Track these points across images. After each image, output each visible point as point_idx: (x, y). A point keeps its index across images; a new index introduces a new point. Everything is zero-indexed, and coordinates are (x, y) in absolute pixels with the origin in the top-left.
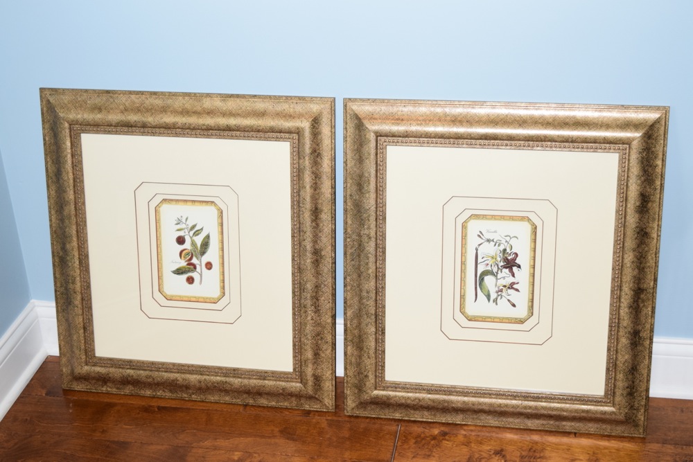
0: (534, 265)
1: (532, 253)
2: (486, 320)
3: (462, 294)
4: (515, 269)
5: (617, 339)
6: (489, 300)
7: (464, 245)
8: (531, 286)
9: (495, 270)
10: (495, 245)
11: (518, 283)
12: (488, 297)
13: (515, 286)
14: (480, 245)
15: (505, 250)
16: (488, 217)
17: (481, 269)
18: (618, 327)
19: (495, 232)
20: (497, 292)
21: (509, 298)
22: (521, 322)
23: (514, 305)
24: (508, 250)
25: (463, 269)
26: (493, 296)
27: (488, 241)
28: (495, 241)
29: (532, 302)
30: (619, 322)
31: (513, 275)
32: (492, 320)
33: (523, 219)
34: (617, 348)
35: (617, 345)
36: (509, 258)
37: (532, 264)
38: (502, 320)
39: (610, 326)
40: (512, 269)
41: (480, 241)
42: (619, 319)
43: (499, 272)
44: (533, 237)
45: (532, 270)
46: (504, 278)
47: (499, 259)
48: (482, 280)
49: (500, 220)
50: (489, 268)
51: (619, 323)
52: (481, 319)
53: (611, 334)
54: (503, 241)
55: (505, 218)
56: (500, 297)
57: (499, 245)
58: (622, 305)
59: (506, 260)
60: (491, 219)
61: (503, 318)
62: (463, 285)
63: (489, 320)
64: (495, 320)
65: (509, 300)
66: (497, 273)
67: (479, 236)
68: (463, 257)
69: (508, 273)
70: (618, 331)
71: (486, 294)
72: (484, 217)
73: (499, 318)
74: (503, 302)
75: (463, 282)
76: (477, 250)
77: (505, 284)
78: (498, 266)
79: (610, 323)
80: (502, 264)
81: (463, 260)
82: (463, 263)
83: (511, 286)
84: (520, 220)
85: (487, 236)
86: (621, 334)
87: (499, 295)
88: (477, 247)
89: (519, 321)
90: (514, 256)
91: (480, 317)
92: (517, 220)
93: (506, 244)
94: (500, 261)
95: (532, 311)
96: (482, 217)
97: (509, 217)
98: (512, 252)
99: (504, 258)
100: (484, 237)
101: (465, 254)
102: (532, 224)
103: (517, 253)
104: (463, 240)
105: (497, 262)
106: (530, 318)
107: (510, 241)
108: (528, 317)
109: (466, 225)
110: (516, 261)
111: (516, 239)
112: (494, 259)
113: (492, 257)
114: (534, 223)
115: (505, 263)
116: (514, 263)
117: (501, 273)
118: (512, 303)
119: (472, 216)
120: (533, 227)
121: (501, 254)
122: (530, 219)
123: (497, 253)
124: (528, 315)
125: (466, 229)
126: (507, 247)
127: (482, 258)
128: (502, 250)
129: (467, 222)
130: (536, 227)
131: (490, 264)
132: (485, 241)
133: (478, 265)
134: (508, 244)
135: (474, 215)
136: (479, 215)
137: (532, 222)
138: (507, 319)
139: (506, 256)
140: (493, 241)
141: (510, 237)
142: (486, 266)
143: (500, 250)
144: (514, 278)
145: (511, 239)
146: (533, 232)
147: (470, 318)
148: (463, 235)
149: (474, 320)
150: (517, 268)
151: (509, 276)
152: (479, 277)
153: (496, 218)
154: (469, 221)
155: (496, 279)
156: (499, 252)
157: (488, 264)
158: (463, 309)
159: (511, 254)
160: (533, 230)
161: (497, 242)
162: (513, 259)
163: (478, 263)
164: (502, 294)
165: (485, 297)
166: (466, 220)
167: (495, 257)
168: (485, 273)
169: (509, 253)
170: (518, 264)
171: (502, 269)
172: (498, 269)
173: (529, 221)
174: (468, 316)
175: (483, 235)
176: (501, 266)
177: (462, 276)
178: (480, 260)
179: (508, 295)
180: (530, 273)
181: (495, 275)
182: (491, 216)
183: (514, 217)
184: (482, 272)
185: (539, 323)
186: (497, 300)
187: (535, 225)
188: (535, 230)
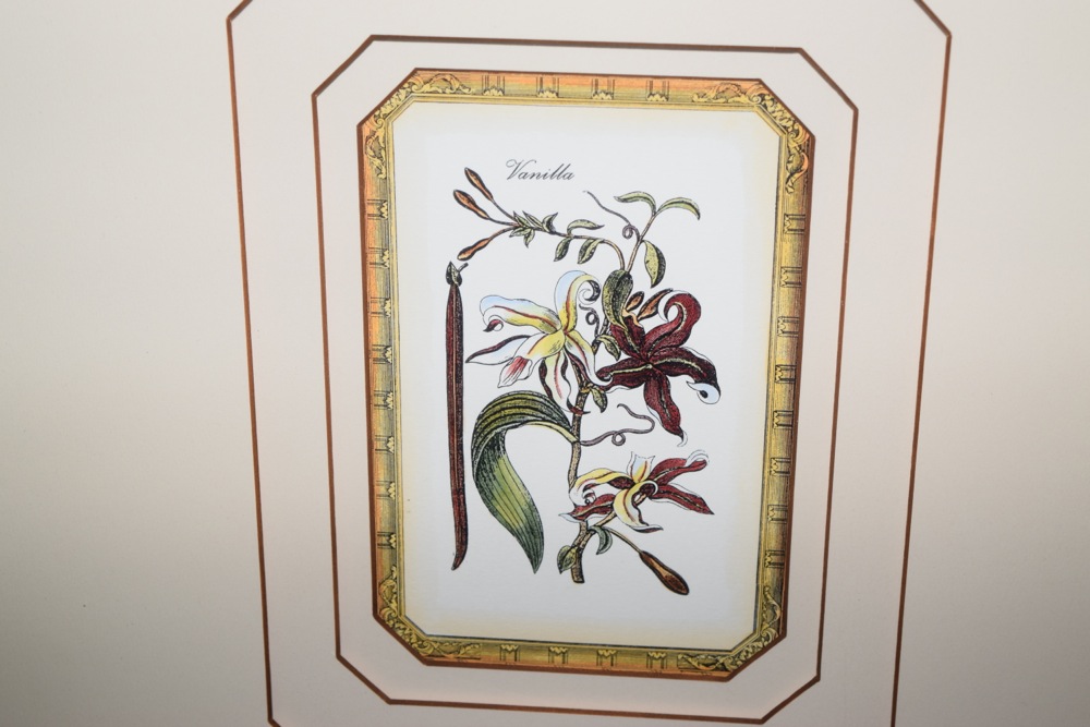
0: (796, 367)
1: (786, 295)
2: (526, 657)
3: (382, 526)
4: (681, 388)
6: (535, 557)
7: (375, 254)
8: (778, 482)
9: (566, 390)
10: (562, 252)
11: (698, 466)
12: (531, 539)
13: (683, 482)
14: (469, 252)
15: (621, 280)
16: (512, 84)
17: (482, 386)
19: (562, 173)
20: (580, 514)
21: (646, 543)
23: (677, 584)
24: (641, 283)
25: (379, 385)
26: (559, 533)
27: (522, 226)
28: (560, 225)
29: (783, 565)
31: (673, 424)
32: (558, 658)
33: (727, 93)
36: (648, 325)
37: (783, 358)
38: (611, 661)
40: (664, 388)
41: (473, 228)
43: (590, 404)
44: (791, 203)
45: (781, 392)
46: (619, 437)
47: (586, 332)
48: (490, 446)
49: (588, 100)
50: (533, 384)
52: (494, 656)
54: (612, 230)
55: (622, 88)
56: (594, 542)
57: (586, 254)
59: (627, 337)
60: (534, 97)
61: (620, 650)
62: (381, 475)
63: (542, 658)
64: (574, 660)
65: (646, 558)
66: (578, 410)
67: (463, 198)
68: (377, 324)
69: (641, 407)
71: (520, 525)
72: (493, 84)
73: (593, 649)
74: (614, 568)
75: (381, 461)
76: (454, 279)
77: (622, 470)
78: (580, 370)
80: (605, 359)
81: (378, 338)
82: (378, 357)
83: (661, 482)
84: (709, 104)
85: (515, 197)
87: (590, 532)
88: (458, 264)
89: (707, 665)
90: (673, 312)
91: (487, 646)
92: (696, 98)
93: (627, 246)
94: (596, 344)
95: (778, 612)
96: (476, 83)
97: (644, 82)
98: (665, 292)
99: (614, 328)
100: (495, 204)
101: (387, 308)
102: (784, 123)
103: (695, 300)
104: (372, 224)
105: (575, 351)
106: (765, 649)
107: (649, 225)
108: (755, 644)
109: (380, 133)
110: (688, 345)
111: (689, 214)
112: (561, 333)
113: (544, 321)
114: (797, 120)
115: (624, 356)
116: (676, 354)
117: (603, 410)
118: (665, 573)
119: (416, 80)
120: (793, 145)
121: (597, 306)
122: (771, 92)
123: (572, 298)
124: (756, 636)
125: (380, 158)
126: (631, 265)
127: (490, 328)
128: (602, 282)
129: (386, 116)
130: (812, 140)
131: (536, 358)
132: (504, 231)
133: (465, 366)
134: (637, 247)
135: (428, 75)
136: (457, 75)
137: (788, 115)
138: (639, 654)
139: (626, 314)
140: (548, 226)
141: (654, 207)
142: (514, 371)
143: (590, 282)
144: (678, 438)
145: (655, 214)
146: (792, 174)
147: (430, 652)
148: (371, 194)
149: (451, 657)
150: (691, 380)
151: (646, 425)
152: (475, 432)
153: (563, 89)
154: (398, 109)
155: (573, 443)
156: (589, 294)
157: (523, 362)
158: (394, 605)
159: (657, 305)
160: (789, 162)
161: (575, 232)
162: (669, 334)
163: (466, 356)
164: (607, 526)
165: (514, 539)
166: (378, 108)
167: (564, 321)
168: (507, 412)
169: (645, 300)
170: (700, 361)
171: (608, 388)
172: (581, 386)
173: (770, 109)
174: (419, 639)
175: (488, 195)
176: (601, 374)
177: (374, 427)
178: (474, 339)
179: (644, 527)
180: (771, 413)
181: (565, 419)
182: (533, 78)
183: (673, 82)
184: (493, 404)
185: (817, 679)
186: (579, 557)
187: (802, 130)
188: (802, 158)
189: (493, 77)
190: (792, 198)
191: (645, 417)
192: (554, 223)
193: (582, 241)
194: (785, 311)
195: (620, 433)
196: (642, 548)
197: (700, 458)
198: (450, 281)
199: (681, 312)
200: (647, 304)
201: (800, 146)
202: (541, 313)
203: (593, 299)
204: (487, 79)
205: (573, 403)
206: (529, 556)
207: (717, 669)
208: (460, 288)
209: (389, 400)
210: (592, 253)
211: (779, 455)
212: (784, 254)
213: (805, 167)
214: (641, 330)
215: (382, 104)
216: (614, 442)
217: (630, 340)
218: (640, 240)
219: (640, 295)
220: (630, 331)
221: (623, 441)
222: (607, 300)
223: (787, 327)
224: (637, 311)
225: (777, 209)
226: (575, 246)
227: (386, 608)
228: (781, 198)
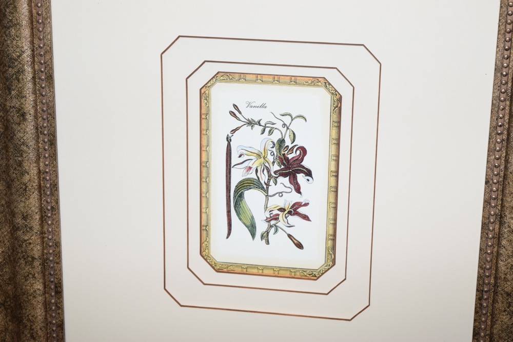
0: (337, 172)
1: (334, 147)
2: (250, 271)
3: (204, 223)
4: (301, 178)
5: (493, 315)
6: (253, 235)
7: (204, 131)
8: (332, 210)
9: (264, 178)
10: (263, 132)
11: (306, 205)
12: (252, 229)
13: (301, 210)
14: (234, 131)
15: (281, 141)
16: (248, 77)
17: (238, 176)
18: (495, 293)
19: (263, 106)
20: (268, 220)
21: (290, 231)
22: (314, 276)
23: (299, 246)
24: (288, 142)
25: (204, 175)
26: (261, 227)
27: (251, 123)
28: (262, 123)
29: (334, 240)
30: (496, 283)
31: (298, 190)
32: (260, 271)
33: (314, 82)
34: (492, 333)
35: (492, 326)
36: (290, 156)
37: (333, 168)
38: (278, 272)
39: (480, 290)
40: (295, 178)
41: (235, 123)
42: (496, 278)
43: (272, 183)
44: (335, 117)
45: (333, 179)
46: (281, 194)
47: (270, 158)
48: (240, 197)
49: (272, 83)
50: (253, 176)
51: (496, 285)
52: (239, 270)
53: (481, 304)
54: (279, 125)
55: (282, 78)
56: (273, 230)
57: (271, 132)
58: (502, 251)
59: (284, 160)
60: (255, 81)
61: (281, 268)
62: (204, 205)
63: (255, 271)
64: (266, 272)
65: (290, 236)
66: (268, 185)
67: (232, 113)
68: (204, 154)
69: (288, 184)
70: (495, 301)
71: (248, 224)
72: (242, 77)
73: (272, 268)
74: (279, 239)
75: (204, 200)
76: (229, 140)
77: (282, 206)
78: (269, 171)
79: (478, 285)
80: (276, 167)
81: (204, 159)
82: (204, 165)
83: (294, 210)
84: (309, 85)
85: (248, 114)
86: (499, 305)
87: (271, 226)
88: (230, 135)
89: (310, 275)
90: (298, 152)
91: (237, 266)
92: (305, 83)
93: (283, 130)
94: (274, 162)
95: (333, 256)
96: (237, 77)
97: (289, 77)
98: (296, 146)
99: (279, 157)
100: (242, 115)
101: (207, 149)
102: (332, 92)
103: (305, 149)
104: (203, 121)
105: (267, 165)
106: (329, 269)
107: (290, 124)
108: (326, 267)
109: (207, 92)
110: (303, 164)
111: (303, 120)
112: (262, 158)
113: (257, 154)
114: (336, 91)
115: (282, 167)
116: (299, 166)
117: (276, 185)
118: (296, 242)
119: (219, 75)
120: (335, 99)
121: (274, 150)
122: (328, 82)
123: (266, 147)
124: (326, 265)
125: (207, 100)
126: (285, 135)
127: (240, 156)
128: (275, 142)
129: (209, 87)
130: (341, 97)
131: (254, 167)
132: (245, 124)
133: (232, 169)
134: (287, 130)
135: (222, 74)
136: (231, 74)
137: (334, 89)
138: (287, 270)
139: (283, 153)
140: (259, 123)
141: (292, 118)
142: (248, 171)
143: (272, 142)
144: (300, 195)
145: (292, 120)
146: (335, 108)
147: (218, 268)
148: (203, 111)
149: (225, 270)
150: (304, 175)
151: (290, 190)
152: (235, 191)
153: (263, 80)
154: (213, 85)
155: (266, 196)
156: (272, 146)
157: (250, 168)
158: (207, 251)
159: (293, 150)
160: (334, 104)
161: (267, 125)
162: (297, 160)
163: (232, 165)
164: (277, 225)
165: (247, 228)
166: (206, 84)
167: (264, 155)
168: (245, 185)
169: (289, 148)
170: (307, 169)
171: (277, 177)
172: (269, 177)
173: (328, 87)
174: (215, 263)
175: (240, 113)
176: (275, 172)
177: (202, 189)
178: (235, 160)
179: (289, 225)
180: (330, 187)
181: (263, 187)
182: (255, 76)
183: (298, 78)
184: (241, 182)
185: (345, 279)
186: (268, 235)
187: (338, 94)
188: (338, 103)
189: (242, 75)
190: (335, 116)
191: (289, 188)
192: (261, 122)
193: (269, 129)
194: (333, 153)
195: (281, 193)
196: (288, 233)
197: (307, 202)
198: (227, 140)
199: (300, 152)
200: (290, 150)
201: (337, 99)
202: (256, 152)
203: (273, 147)
204: (240, 75)
205: (266, 182)
206: (252, 235)
207: (313, 276)
208: (231, 143)
209: (207, 180)
210: (272, 132)
211: (332, 201)
212: (333, 134)
213: (339, 106)
214: (288, 158)
215: (208, 83)
216: (279, 196)
217: (284, 161)
218: (288, 128)
219: (288, 146)
220: (285, 158)
221: (282, 195)
222: (277, 148)
223: (334, 158)
224: (286, 152)
225: (330, 119)
226: (267, 130)
227: (204, 252)
228: (332, 116)
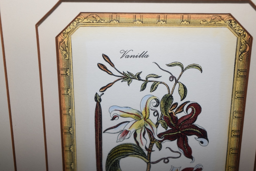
0: (240, 131)
1: (237, 102)
4: (192, 140)
7: (64, 91)
9: (145, 142)
10: (144, 88)
11: (199, 170)
14: (104, 89)
15: (168, 98)
16: (123, 18)
19: (144, 55)
24: (177, 99)
25: (67, 143)
27: (127, 77)
28: (143, 77)
33: (215, 19)
36: (179, 116)
37: (235, 127)
40: (186, 140)
41: (107, 79)
43: (155, 147)
44: (241, 65)
45: (234, 141)
46: (166, 160)
47: (153, 119)
48: (114, 165)
49: (155, 24)
50: (131, 140)
54: (165, 78)
55: (170, 19)
57: (154, 88)
60: (132, 23)
66: (150, 150)
67: (101, 66)
68: (66, 118)
69: (176, 148)
72: (114, 18)
76: (98, 99)
78: (151, 134)
80: (161, 129)
81: (66, 124)
82: (67, 132)
84: (208, 25)
88: (100, 94)
90: (190, 110)
92: (202, 22)
93: (171, 84)
94: (157, 124)
96: (107, 18)
97: (179, 16)
98: (187, 102)
99: (165, 118)
100: (115, 68)
101: (70, 112)
102: (239, 32)
103: (199, 105)
104: (63, 78)
105: (149, 127)
107: (180, 76)
109: (66, 40)
110: (196, 123)
111: (198, 71)
112: (143, 120)
113: (136, 115)
114: (245, 30)
115: (169, 128)
116: (191, 127)
117: (160, 149)
119: (82, 17)
120: (243, 41)
121: (158, 109)
122: (234, 19)
123: (148, 106)
125: (66, 51)
126: (173, 92)
127: (113, 119)
128: (160, 99)
129: (68, 33)
130: (251, 38)
131: (132, 130)
132: (119, 80)
133: (104, 135)
134: (175, 84)
135: (86, 15)
136: (99, 15)
137: (241, 28)
139: (170, 112)
140: (138, 77)
141: (182, 68)
142: (123, 135)
143: (155, 99)
144: (190, 160)
145: (183, 71)
146: (242, 53)
148: (62, 66)
150: (197, 137)
151: (178, 155)
152: (107, 160)
153: (145, 20)
154: (73, 30)
155: (147, 163)
156: (155, 104)
157: (127, 132)
159: (183, 108)
160: (241, 48)
161: (149, 79)
162: (188, 119)
163: (103, 130)
166: (64, 30)
167: (144, 115)
168: (120, 152)
169: (178, 106)
170: (200, 130)
171: (162, 141)
172: (151, 140)
173: (234, 26)
175: (112, 65)
176: (159, 136)
177: (65, 159)
178: (106, 123)
180: (229, 149)
181: (144, 154)
182: (132, 15)
183: (192, 16)
184: (115, 149)
187: (246, 34)
188: (246, 46)
189: (114, 16)
190: (241, 63)
191: (177, 152)
192: (141, 76)
193: (152, 83)
194: (236, 109)
195: (167, 158)
197: (200, 167)
198: (96, 100)
199: (193, 110)
200: (179, 108)
201: (246, 41)
202: (134, 112)
203: (156, 106)
204: (112, 16)
205: (148, 147)
208: (101, 103)
209: (71, 149)
210: (156, 88)
211: (232, 165)
212: (237, 86)
213: (248, 50)
214: (177, 118)
215: (66, 28)
216: (164, 162)
217: (171, 122)
218: (177, 82)
219: (176, 104)
220: (172, 119)
221: (168, 161)
222: (162, 106)
223: (237, 115)
224: (174, 110)
225: (235, 67)
226: (149, 85)
228: (237, 63)
